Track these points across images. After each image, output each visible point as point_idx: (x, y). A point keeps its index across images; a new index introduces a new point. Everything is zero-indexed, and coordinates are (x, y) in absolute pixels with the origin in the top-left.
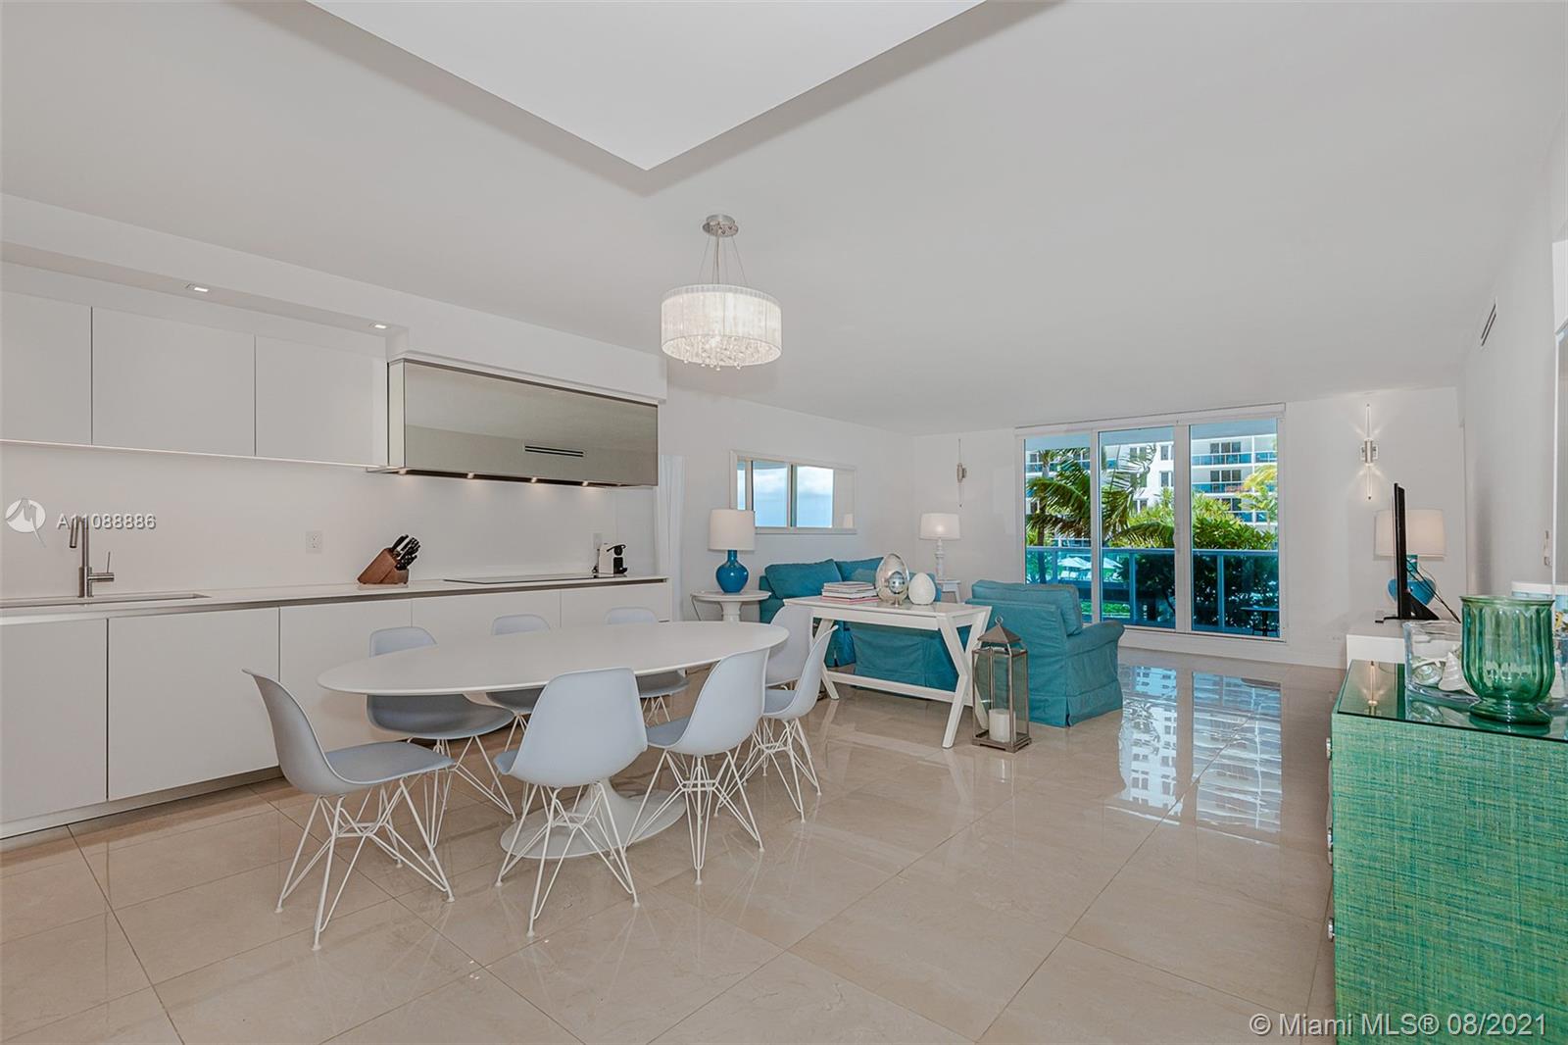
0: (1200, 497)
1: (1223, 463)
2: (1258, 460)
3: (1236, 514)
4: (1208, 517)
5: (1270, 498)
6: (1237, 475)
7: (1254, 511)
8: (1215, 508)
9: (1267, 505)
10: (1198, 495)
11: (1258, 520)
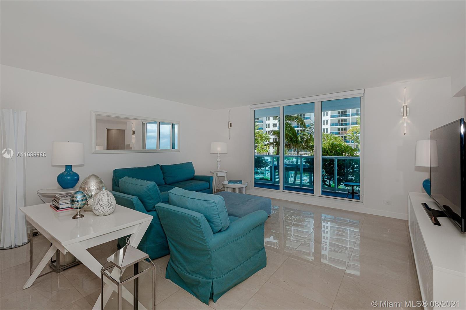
0: (334, 136)
1: (341, 126)
2: (352, 125)
3: (345, 141)
4: (336, 142)
5: (355, 136)
6: (345, 129)
7: (350, 140)
8: (338, 139)
9: (354, 138)
10: (333, 135)
11: (351, 143)
